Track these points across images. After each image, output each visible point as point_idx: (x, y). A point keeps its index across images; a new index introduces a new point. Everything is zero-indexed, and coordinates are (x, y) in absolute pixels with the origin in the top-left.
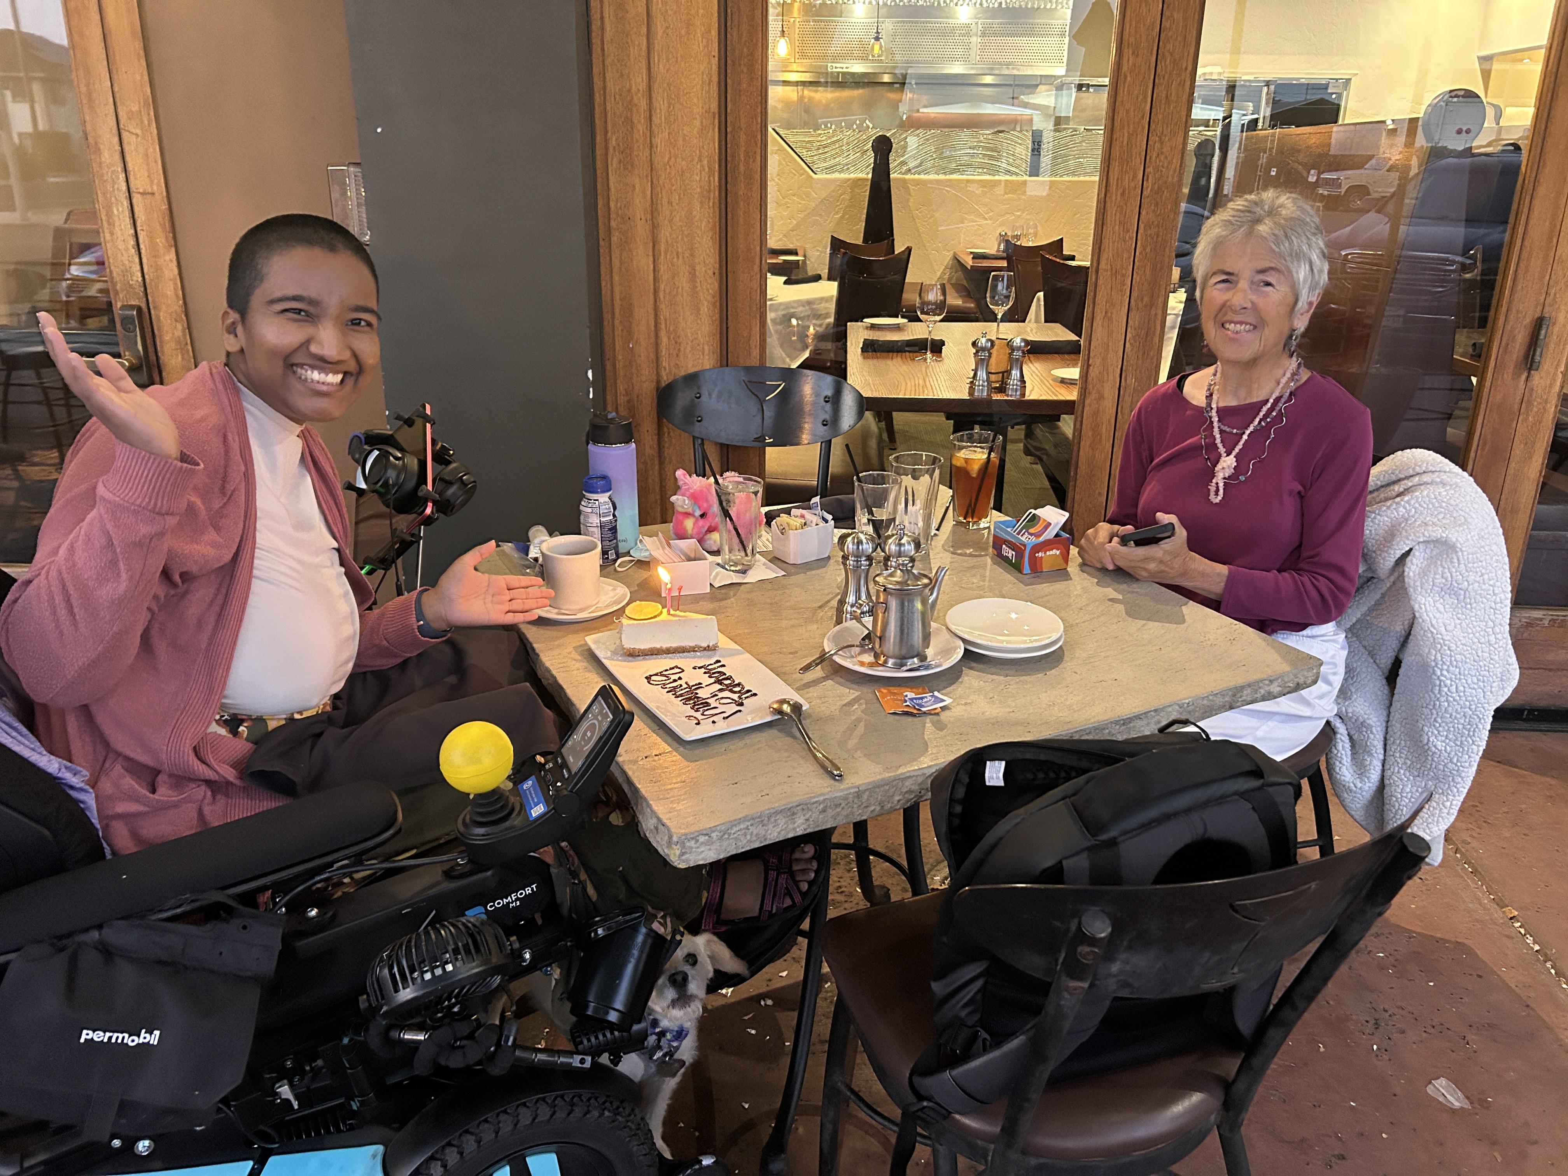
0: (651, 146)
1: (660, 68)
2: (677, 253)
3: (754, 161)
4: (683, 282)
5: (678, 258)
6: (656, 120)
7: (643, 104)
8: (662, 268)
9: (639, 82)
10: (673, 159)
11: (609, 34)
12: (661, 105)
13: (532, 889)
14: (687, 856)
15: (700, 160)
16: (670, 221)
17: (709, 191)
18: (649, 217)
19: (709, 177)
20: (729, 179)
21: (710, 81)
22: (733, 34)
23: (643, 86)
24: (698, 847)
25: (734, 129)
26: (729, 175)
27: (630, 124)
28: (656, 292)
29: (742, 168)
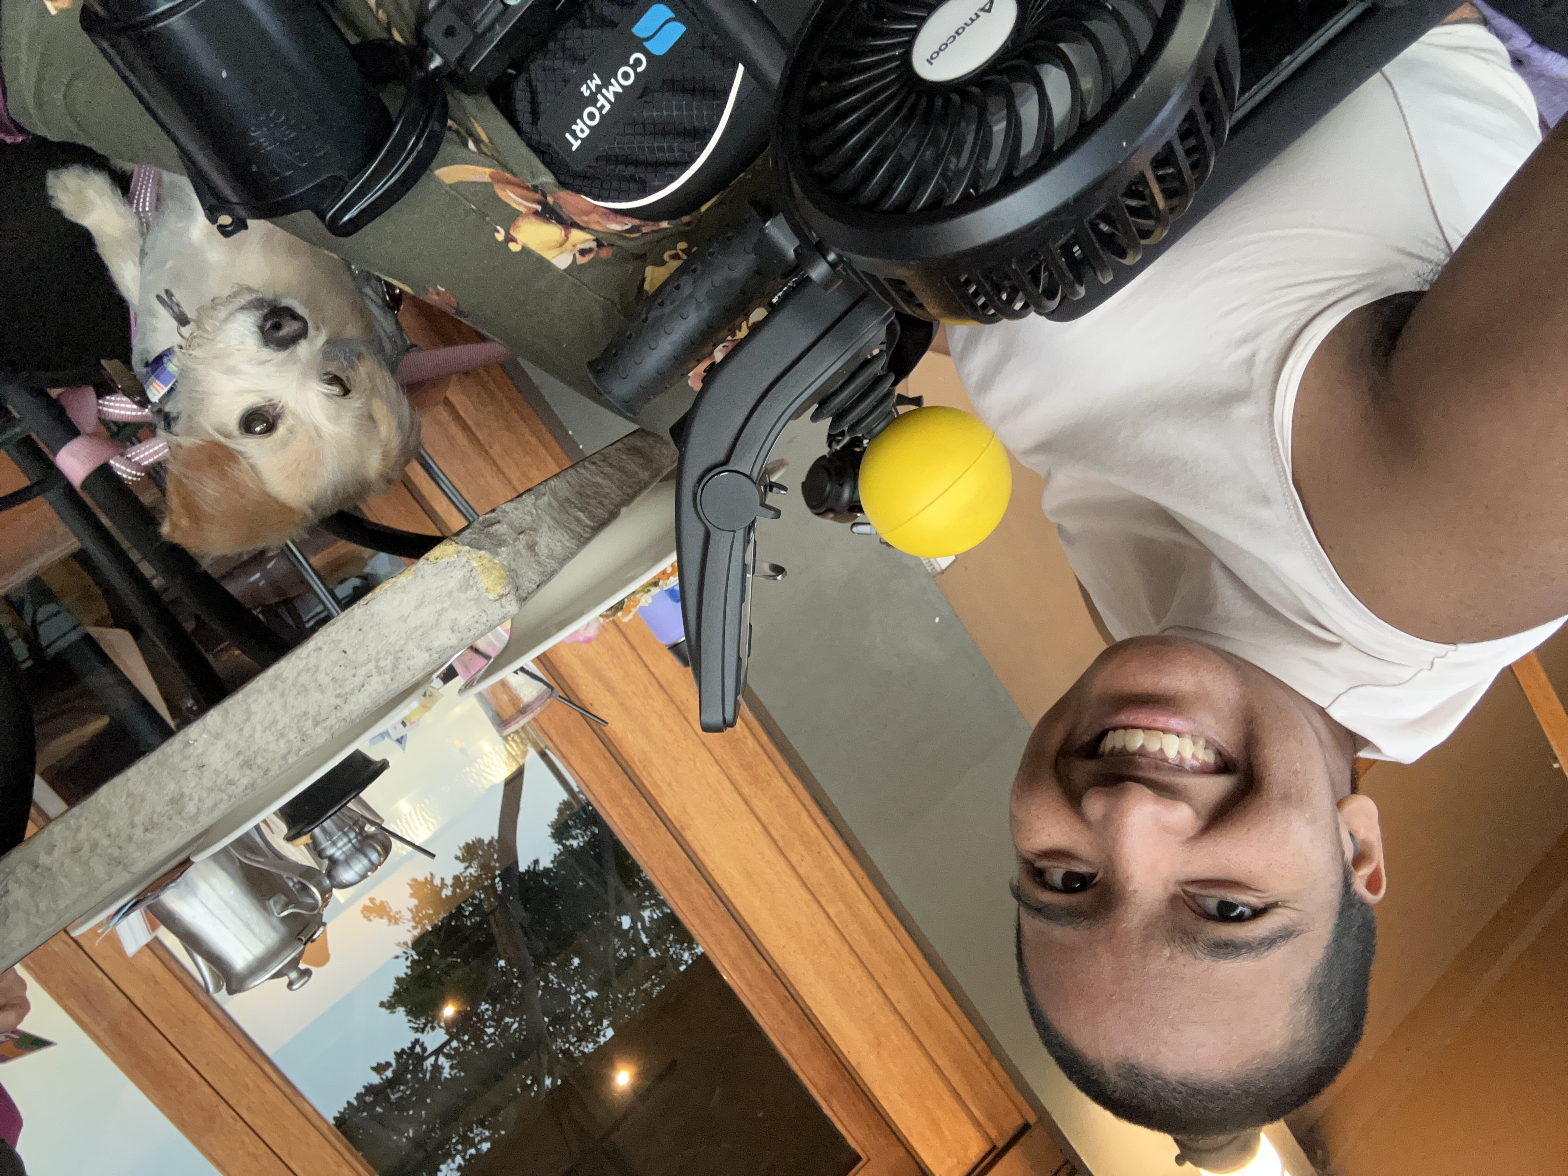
0: (717, 762)
1: (750, 825)
2: (636, 695)
3: (620, 815)
4: (613, 675)
5: (633, 692)
6: (727, 784)
7: (745, 790)
8: (641, 672)
9: (761, 804)
10: (692, 766)
11: (805, 817)
12: (732, 799)
13: (576, 138)
14: (453, 584)
15: (670, 785)
16: (660, 717)
17: (644, 768)
18: (682, 708)
19: (653, 778)
20: (630, 783)
21: (704, 850)
22: (703, 890)
23: (756, 803)
24: (440, 613)
25: (654, 824)
26: (632, 787)
27: (747, 766)
28: (633, 648)
29: (626, 801)
